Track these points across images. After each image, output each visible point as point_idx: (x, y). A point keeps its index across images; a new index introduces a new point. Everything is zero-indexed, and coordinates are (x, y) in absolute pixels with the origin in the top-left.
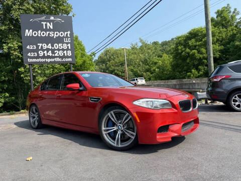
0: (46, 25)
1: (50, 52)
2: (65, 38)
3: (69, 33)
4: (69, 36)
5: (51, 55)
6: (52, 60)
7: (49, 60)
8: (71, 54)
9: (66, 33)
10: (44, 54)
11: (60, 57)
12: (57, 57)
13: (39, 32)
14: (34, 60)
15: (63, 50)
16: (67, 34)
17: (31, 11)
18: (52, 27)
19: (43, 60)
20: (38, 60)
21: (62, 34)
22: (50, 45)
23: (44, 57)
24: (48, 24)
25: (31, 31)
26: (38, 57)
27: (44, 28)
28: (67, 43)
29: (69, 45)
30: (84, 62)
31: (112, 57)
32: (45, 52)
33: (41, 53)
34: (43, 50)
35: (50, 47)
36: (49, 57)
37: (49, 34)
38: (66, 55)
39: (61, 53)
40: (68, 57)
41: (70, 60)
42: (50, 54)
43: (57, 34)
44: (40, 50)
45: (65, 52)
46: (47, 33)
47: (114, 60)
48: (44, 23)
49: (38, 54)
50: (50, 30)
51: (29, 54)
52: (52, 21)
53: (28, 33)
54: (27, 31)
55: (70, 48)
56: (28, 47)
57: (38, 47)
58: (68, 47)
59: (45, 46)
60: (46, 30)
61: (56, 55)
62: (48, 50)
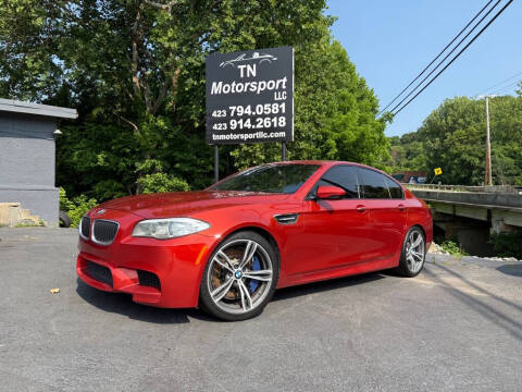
0: (245, 70)
1: (249, 121)
2: (277, 91)
3: (285, 80)
4: (284, 87)
5: (249, 126)
6: (251, 136)
7: (245, 137)
8: (284, 124)
9: (278, 82)
10: (238, 125)
11: (264, 130)
12: (258, 130)
13: (234, 84)
14: (223, 137)
15: (271, 116)
16: (281, 84)
17: (251, 44)
18: (254, 74)
19: (236, 137)
20: (227, 137)
21: (271, 85)
22: (249, 107)
23: (238, 131)
24: (249, 67)
25: (220, 83)
26: (229, 131)
27: (242, 76)
28: (280, 102)
29: (283, 105)
30: (363, 135)
31: (461, 121)
32: (241, 121)
33: (234, 124)
34: (238, 119)
35: (249, 113)
36: (246, 131)
37: (249, 87)
38: (275, 125)
39: (267, 123)
40: (279, 129)
41: (283, 134)
42: (248, 124)
43: (262, 86)
44: (232, 118)
45: (275, 120)
46: (247, 84)
47: (464, 128)
48: (242, 67)
49: (229, 126)
50: (252, 79)
51: (215, 127)
52: (257, 61)
53: (217, 88)
54: (214, 84)
55: (284, 111)
56: (214, 114)
57: (229, 112)
58: (280, 109)
59: (241, 111)
60: (245, 80)
61: (259, 126)
62: (245, 117)
